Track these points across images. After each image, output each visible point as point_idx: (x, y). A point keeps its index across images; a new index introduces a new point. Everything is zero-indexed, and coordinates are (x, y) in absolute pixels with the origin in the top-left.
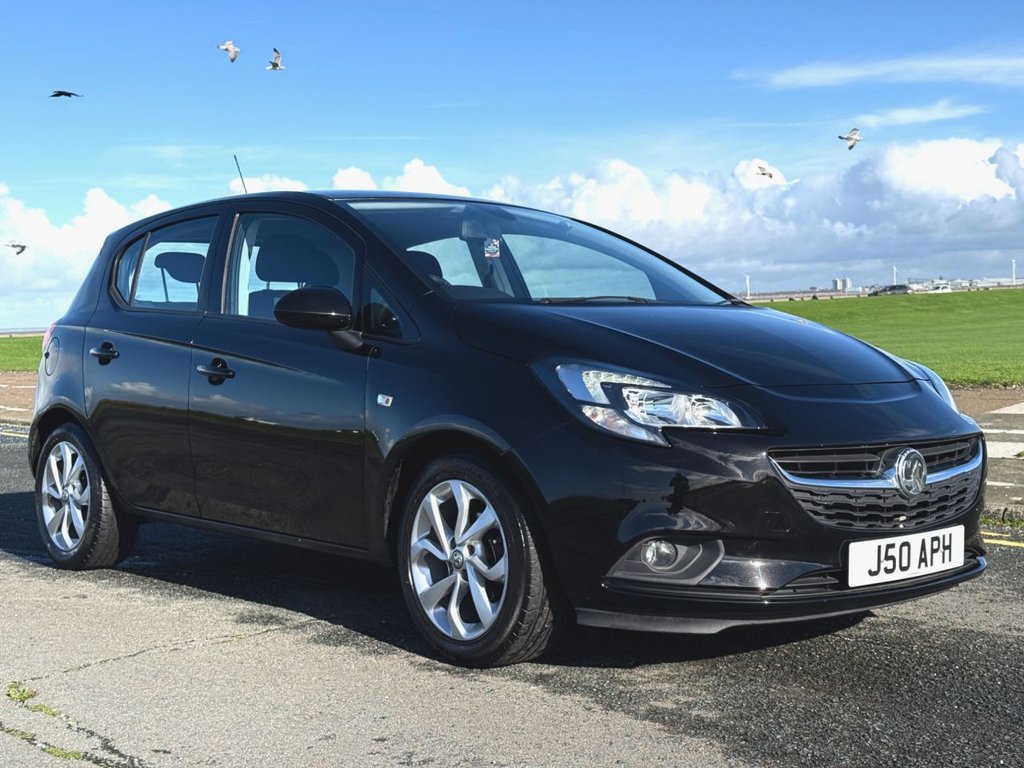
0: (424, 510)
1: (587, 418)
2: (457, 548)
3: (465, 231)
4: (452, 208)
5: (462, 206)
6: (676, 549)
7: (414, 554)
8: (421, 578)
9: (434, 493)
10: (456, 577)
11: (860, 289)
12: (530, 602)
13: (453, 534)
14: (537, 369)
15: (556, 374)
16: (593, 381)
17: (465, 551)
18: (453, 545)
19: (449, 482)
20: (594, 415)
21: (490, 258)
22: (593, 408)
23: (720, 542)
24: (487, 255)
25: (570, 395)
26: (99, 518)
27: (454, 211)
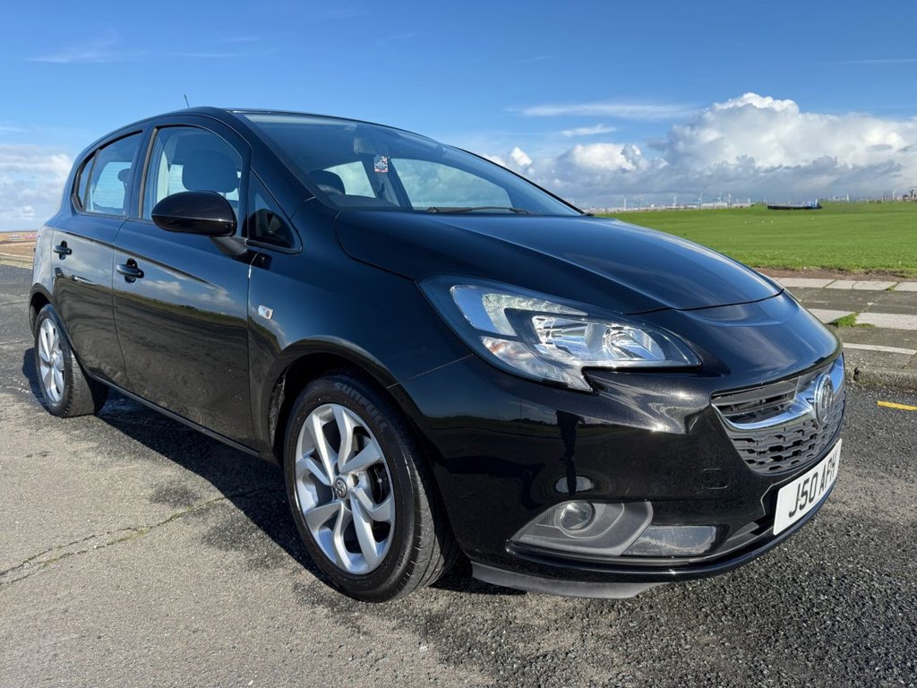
0: (307, 429)
1: (487, 350)
2: (340, 476)
3: (357, 148)
4: (345, 126)
5: (354, 125)
6: (593, 507)
7: (299, 471)
8: (306, 497)
9: (316, 413)
10: (340, 506)
12: (420, 554)
13: (337, 458)
14: (429, 289)
15: (449, 295)
16: (495, 307)
17: (350, 481)
18: (337, 472)
19: (332, 405)
20: (495, 347)
21: (380, 173)
22: (494, 340)
23: (649, 504)
24: (377, 170)
25: (467, 322)
26: (72, 382)
27: (347, 129)
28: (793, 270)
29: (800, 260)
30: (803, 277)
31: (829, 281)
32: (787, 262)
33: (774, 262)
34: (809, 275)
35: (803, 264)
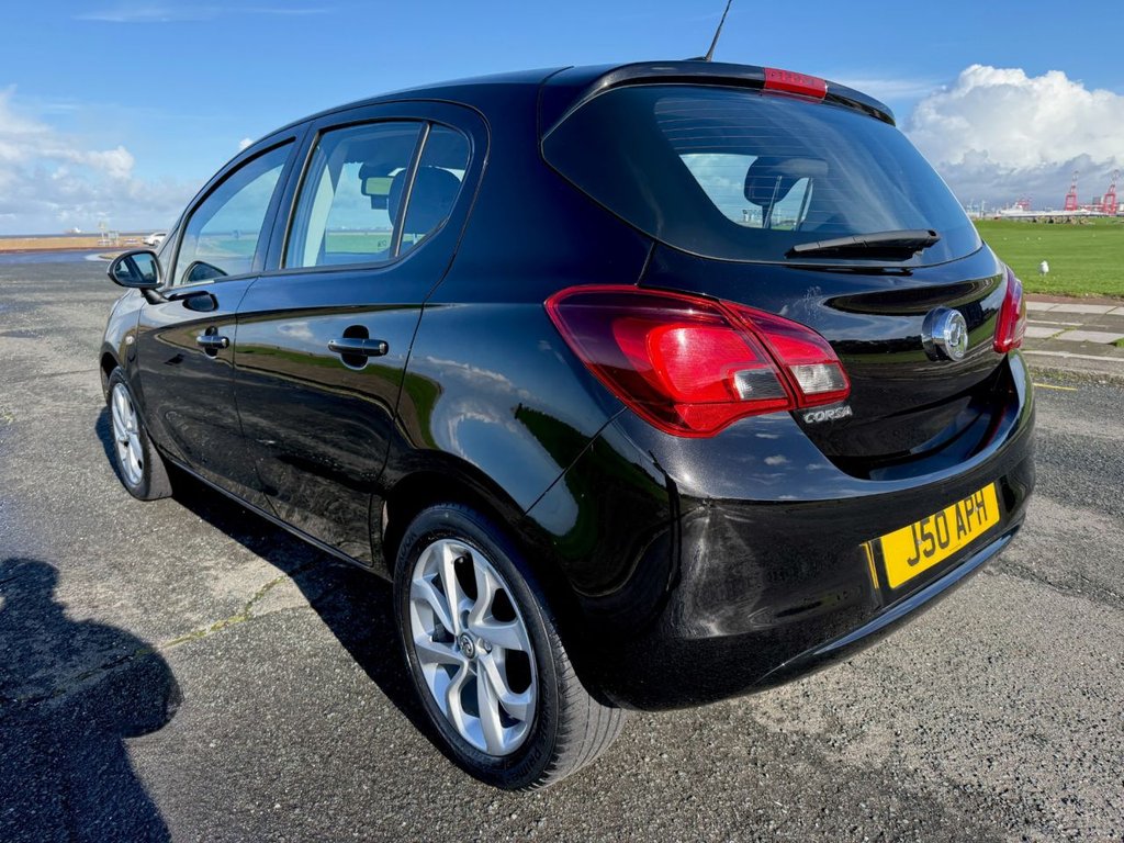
28: (1075, 297)
29: (1081, 287)
30: (1085, 303)
31: (1112, 308)
32: (1068, 289)
33: (1054, 288)
34: (1091, 301)
35: (1085, 290)
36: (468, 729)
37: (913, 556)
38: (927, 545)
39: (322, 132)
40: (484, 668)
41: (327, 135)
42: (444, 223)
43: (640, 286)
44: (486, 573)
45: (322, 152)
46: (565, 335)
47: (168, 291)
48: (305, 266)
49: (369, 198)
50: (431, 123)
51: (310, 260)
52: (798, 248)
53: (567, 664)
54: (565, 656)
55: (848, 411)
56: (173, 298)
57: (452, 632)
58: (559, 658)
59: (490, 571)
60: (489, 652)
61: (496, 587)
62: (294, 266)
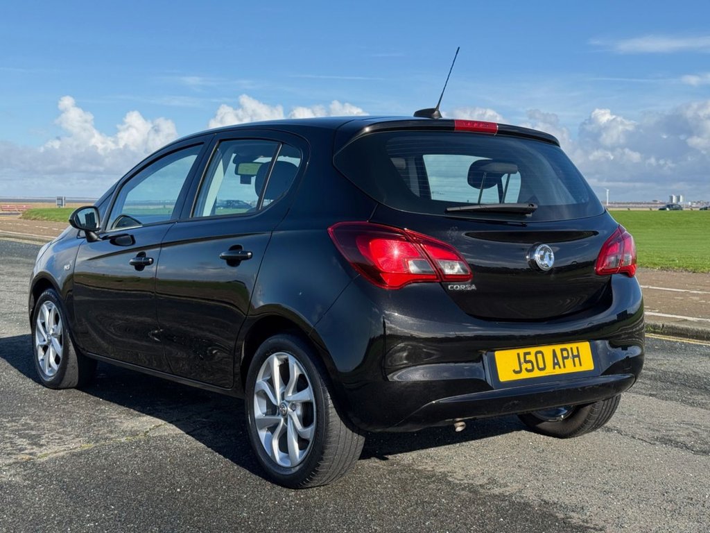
11: (690, 203)
36: (281, 459)
37: (518, 369)
38: (529, 366)
39: (221, 141)
40: (292, 419)
41: (223, 143)
42: (285, 194)
43: (369, 222)
44: (295, 365)
45: (220, 152)
46: (337, 245)
47: (102, 233)
48: (204, 215)
49: (239, 176)
50: (283, 143)
51: (207, 212)
52: (448, 209)
53: (330, 402)
54: (329, 397)
55: (474, 287)
56: (105, 238)
57: (276, 404)
58: (327, 399)
59: (297, 364)
60: (294, 411)
61: (299, 373)
62: (198, 216)
